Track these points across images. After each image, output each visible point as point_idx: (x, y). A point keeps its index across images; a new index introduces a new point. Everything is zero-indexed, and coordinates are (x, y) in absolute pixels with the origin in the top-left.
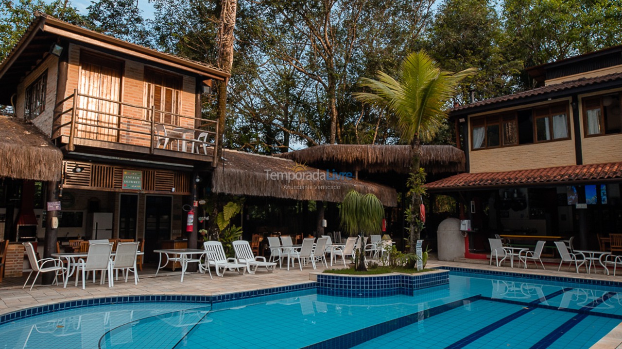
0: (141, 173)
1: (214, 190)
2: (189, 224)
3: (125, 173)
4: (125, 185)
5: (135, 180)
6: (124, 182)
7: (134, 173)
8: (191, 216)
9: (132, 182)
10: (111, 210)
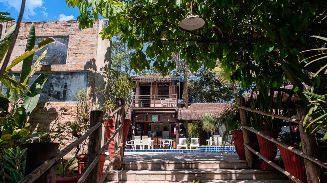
0: (157, 115)
1: (178, 119)
2: (175, 132)
3: (153, 116)
6: (152, 119)
7: (155, 116)
8: (175, 129)
9: (155, 119)
10: (169, 130)
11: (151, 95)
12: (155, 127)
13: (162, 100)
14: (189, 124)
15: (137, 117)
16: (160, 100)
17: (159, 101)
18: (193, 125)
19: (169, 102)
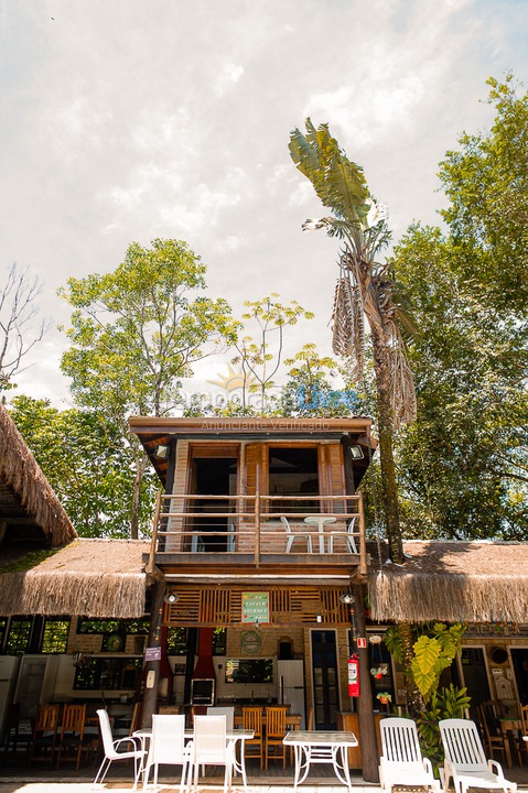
0: (267, 595)
1: (372, 615)
2: (351, 682)
3: (245, 596)
4: (246, 616)
5: (259, 607)
6: (244, 611)
7: (258, 596)
8: (353, 667)
9: (255, 610)
10: (302, 656)
11: (241, 497)
12: (243, 640)
13: (289, 519)
14: (423, 639)
15: (172, 599)
16: (278, 519)
17: (275, 525)
18: (439, 648)
19: (321, 531)
